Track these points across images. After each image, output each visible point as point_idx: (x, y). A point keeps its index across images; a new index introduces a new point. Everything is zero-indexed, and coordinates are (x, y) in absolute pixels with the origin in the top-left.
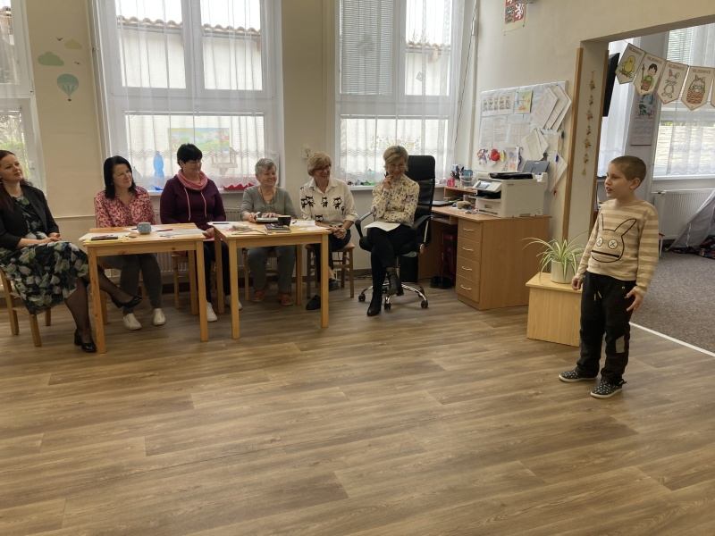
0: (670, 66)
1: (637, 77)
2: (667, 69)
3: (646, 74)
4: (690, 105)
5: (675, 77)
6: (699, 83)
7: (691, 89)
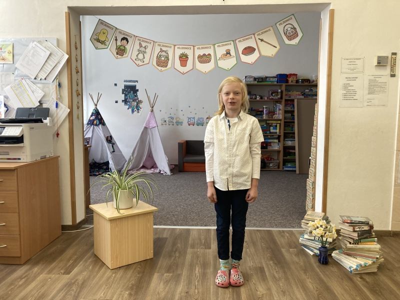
0: (139, 40)
1: (112, 46)
2: (137, 43)
3: (119, 43)
4: (160, 68)
5: (145, 48)
6: (164, 54)
7: (159, 57)
